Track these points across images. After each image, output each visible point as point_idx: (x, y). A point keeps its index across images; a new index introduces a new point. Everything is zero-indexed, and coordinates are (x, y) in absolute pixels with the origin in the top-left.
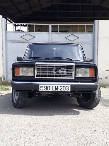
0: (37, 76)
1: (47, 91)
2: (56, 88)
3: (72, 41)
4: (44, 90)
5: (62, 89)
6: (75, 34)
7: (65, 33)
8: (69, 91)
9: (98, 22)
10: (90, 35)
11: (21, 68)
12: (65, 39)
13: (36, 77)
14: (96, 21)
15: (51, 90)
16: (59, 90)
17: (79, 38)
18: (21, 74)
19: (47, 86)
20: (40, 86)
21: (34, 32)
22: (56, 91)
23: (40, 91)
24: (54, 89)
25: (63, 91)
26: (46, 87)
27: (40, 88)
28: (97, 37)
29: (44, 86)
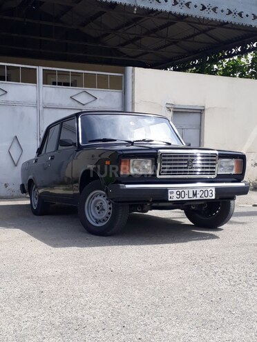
0: (160, 174)
1: (180, 199)
2: (195, 195)
3: (84, 105)
4: (175, 199)
5: (203, 196)
6: (90, 90)
7: (70, 87)
8: (214, 197)
9: (133, 71)
10: (116, 95)
11: (132, 160)
12: (70, 100)
13: (158, 176)
14: (130, 69)
15: (186, 198)
16: (198, 197)
17: (97, 100)
18: (133, 171)
19: (181, 191)
20: (169, 191)
21: (6, 82)
22: (195, 198)
23: (169, 200)
24: (191, 195)
25: (205, 198)
26: (178, 193)
27: (169, 195)
28: (131, 100)
29: (175, 191)
